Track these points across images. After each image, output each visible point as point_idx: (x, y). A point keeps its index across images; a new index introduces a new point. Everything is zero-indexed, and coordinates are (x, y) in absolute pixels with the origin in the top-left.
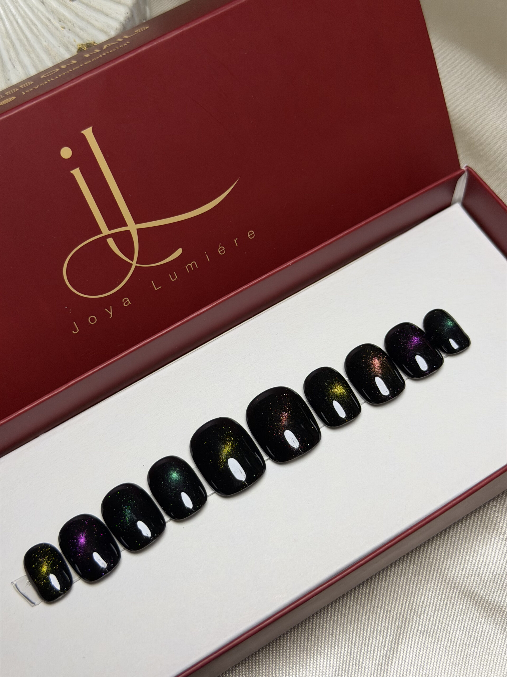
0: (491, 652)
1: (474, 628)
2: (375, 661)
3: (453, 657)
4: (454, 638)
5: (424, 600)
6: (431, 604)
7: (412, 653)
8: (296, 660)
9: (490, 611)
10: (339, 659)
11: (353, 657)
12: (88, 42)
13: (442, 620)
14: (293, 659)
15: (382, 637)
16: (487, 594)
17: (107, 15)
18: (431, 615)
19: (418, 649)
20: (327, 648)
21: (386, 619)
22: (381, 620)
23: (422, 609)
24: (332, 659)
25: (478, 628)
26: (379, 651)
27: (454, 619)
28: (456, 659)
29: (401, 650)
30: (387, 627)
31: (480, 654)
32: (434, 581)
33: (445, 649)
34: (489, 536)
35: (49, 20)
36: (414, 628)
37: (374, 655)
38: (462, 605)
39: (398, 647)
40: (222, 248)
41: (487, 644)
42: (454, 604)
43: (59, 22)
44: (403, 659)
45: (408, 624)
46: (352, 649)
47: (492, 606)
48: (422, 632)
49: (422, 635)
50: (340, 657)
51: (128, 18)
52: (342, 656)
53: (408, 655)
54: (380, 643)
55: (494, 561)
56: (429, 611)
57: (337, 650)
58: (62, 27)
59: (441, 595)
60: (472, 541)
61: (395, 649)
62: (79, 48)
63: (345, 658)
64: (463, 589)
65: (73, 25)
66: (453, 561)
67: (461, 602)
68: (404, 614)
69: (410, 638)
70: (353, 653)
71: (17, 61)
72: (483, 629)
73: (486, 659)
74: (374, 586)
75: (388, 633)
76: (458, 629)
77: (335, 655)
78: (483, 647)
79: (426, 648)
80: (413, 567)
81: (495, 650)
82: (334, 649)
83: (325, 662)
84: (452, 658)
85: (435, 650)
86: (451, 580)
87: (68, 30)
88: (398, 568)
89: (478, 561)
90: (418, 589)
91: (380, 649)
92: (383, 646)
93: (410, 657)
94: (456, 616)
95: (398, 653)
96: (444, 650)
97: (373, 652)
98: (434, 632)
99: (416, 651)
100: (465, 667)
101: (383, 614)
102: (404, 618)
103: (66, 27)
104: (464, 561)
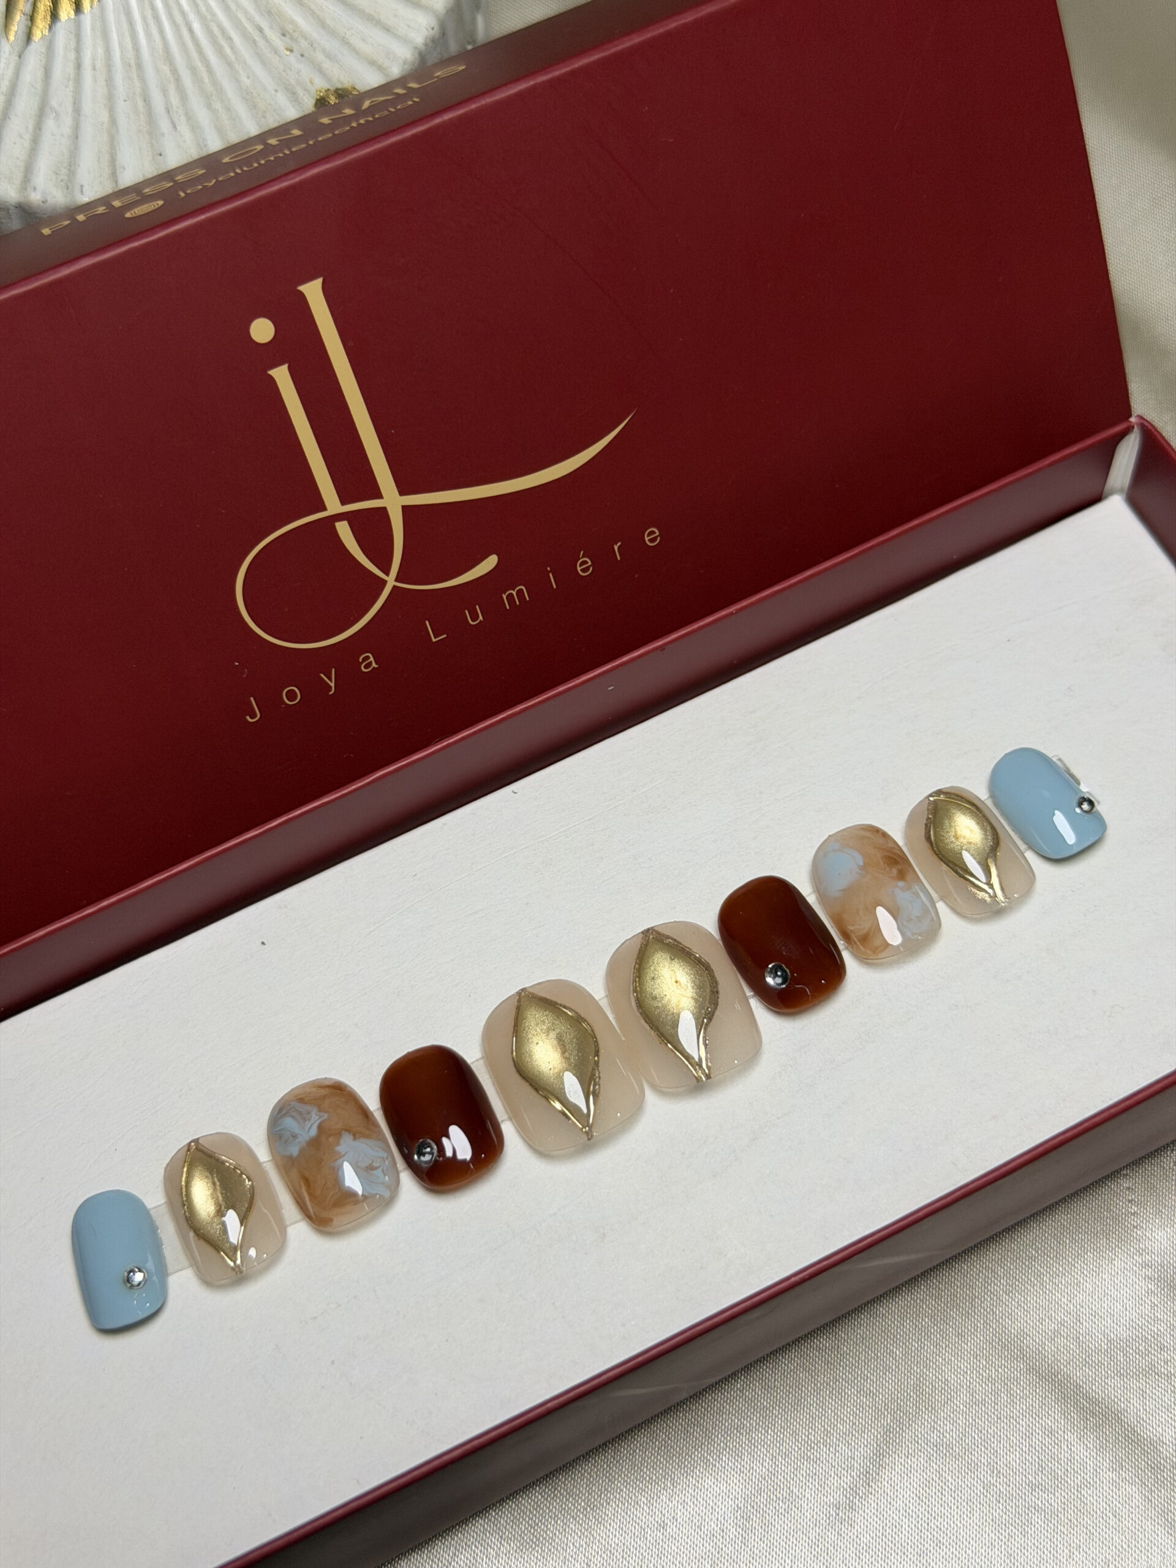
0: (1084, 1508)
1: (1051, 1450)
2: (827, 1497)
3: (999, 1508)
4: (1005, 1468)
5: (949, 1378)
6: (963, 1387)
7: (910, 1490)
8: (655, 1475)
9: (1093, 1418)
10: (749, 1483)
11: (779, 1483)
12: (339, 86)
13: (983, 1425)
14: (648, 1473)
15: (848, 1448)
16: (1090, 1379)
17: (387, 29)
18: (961, 1412)
19: (923, 1483)
20: (725, 1456)
21: (861, 1409)
22: (849, 1409)
23: (943, 1397)
24: (733, 1481)
25: (1061, 1453)
26: (837, 1475)
27: (1010, 1427)
28: (1006, 1514)
29: (886, 1479)
30: (860, 1426)
31: (1058, 1509)
32: (975, 1339)
33: (984, 1488)
34: (1110, 1254)
35: (261, 30)
36: (920, 1436)
37: (825, 1483)
38: (1031, 1397)
39: (880, 1473)
40: (586, 562)
41: (1077, 1490)
42: (1015, 1395)
43: (283, 38)
44: (887, 1500)
45: (907, 1425)
46: (778, 1466)
47: (1097, 1408)
48: (936, 1447)
49: (936, 1452)
50: (752, 1480)
51: (433, 40)
52: (755, 1477)
53: (900, 1493)
54: (841, 1460)
55: (1114, 1310)
56: (958, 1403)
57: (747, 1463)
58: (287, 49)
59: (987, 1371)
60: (1070, 1260)
61: (872, 1475)
62: (318, 97)
63: (761, 1482)
64: (1037, 1364)
65: (312, 46)
66: (1023, 1299)
67: (1031, 1391)
68: (902, 1403)
69: (910, 1457)
70: (781, 1474)
71: (182, 116)
72: (1071, 1455)
73: (1071, 1521)
74: (843, 1335)
75: (863, 1440)
76: (1018, 1449)
77: (742, 1474)
78: (1067, 1494)
79: (942, 1481)
80: (933, 1303)
81: (1093, 1504)
82: (739, 1461)
83: (717, 1486)
84: (996, 1511)
85: (960, 1489)
86: (1014, 1342)
87: (300, 56)
88: (900, 1302)
89: (1078, 1307)
90: (940, 1352)
91: (841, 1472)
92: (848, 1466)
93: (903, 1496)
94: (1016, 1421)
95: (878, 1486)
96: (980, 1491)
97: (825, 1476)
98: (963, 1450)
99: (920, 1486)
100: (1021, 1533)
101: (855, 1398)
102: (900, 1411)
103: (295, 48)
104: (1047, 1303)
